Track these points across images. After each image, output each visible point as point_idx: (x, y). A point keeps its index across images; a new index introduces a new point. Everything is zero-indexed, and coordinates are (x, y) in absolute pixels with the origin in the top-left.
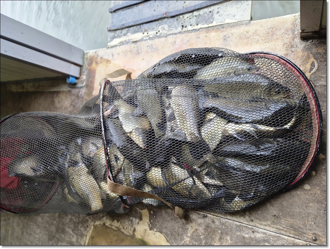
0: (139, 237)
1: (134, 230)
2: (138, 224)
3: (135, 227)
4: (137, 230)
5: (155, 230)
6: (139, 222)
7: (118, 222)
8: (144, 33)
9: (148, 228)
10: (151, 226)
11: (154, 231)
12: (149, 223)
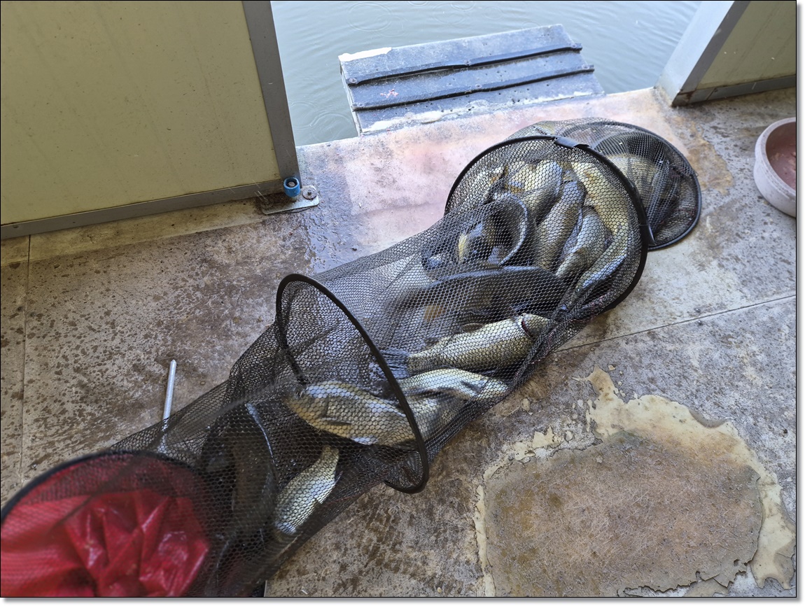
0: (612, 431)
1: (594, 425)
2: (594, 407)
3: (591, 419)
4: (598, 422)
5: (636, 396)
6: (595, 402)
7: (545, 433)
8: (442, 111)
9: (622, 402)
10: (624, 395)
11: (634, 399)
12: (617, 392)
